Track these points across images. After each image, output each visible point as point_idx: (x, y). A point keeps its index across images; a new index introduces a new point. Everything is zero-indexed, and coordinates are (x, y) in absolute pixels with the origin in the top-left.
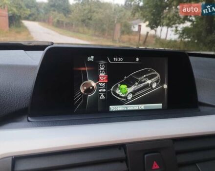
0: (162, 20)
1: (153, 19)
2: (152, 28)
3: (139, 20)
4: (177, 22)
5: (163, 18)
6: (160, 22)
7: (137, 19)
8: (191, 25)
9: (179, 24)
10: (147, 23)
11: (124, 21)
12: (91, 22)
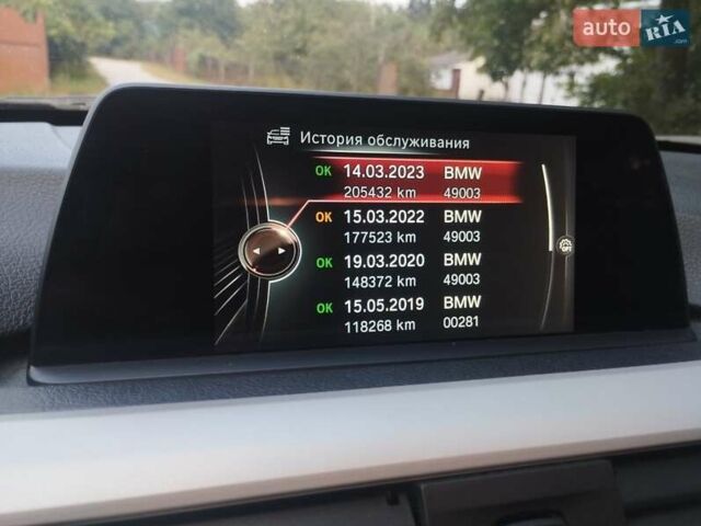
0: (527, 53)
1: (497, 49)
2: (496, 77)
3: (454, 53)
4: (572, 59)
5: (531, 45)
6: (521, 58)
7: (449, 49)
8: (619, 67)
9: (581, 63)
10: (481, 61)
11: (406, 56)
12: (303, 61)
